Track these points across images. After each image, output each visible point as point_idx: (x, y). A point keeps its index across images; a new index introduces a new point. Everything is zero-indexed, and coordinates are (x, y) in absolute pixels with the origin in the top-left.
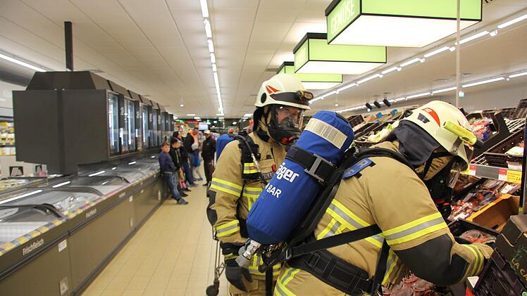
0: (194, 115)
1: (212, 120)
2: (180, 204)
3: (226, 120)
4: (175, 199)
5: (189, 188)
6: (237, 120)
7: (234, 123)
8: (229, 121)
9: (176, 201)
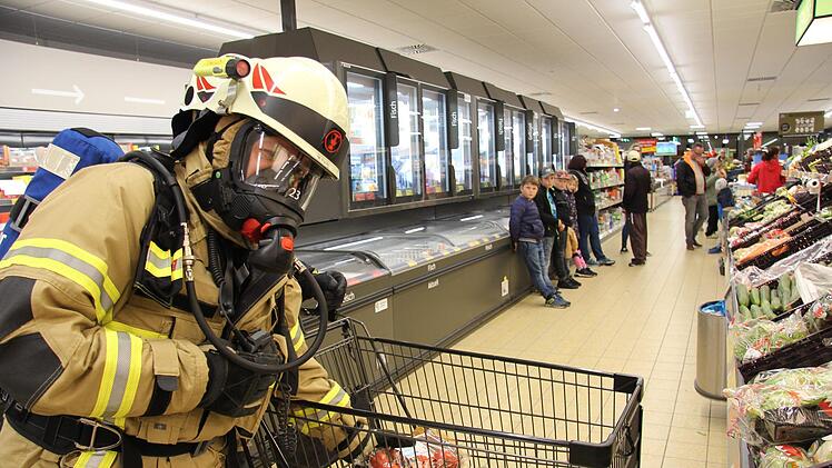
0: (649, 129)
1: (684, 138)
2: (552, 305)
3: (711, 136)
4: (542, 294)
5: (592, 269)
6: (732, 136)
7: (726, 142)
8: (716, 138)
9: (542, 300)
